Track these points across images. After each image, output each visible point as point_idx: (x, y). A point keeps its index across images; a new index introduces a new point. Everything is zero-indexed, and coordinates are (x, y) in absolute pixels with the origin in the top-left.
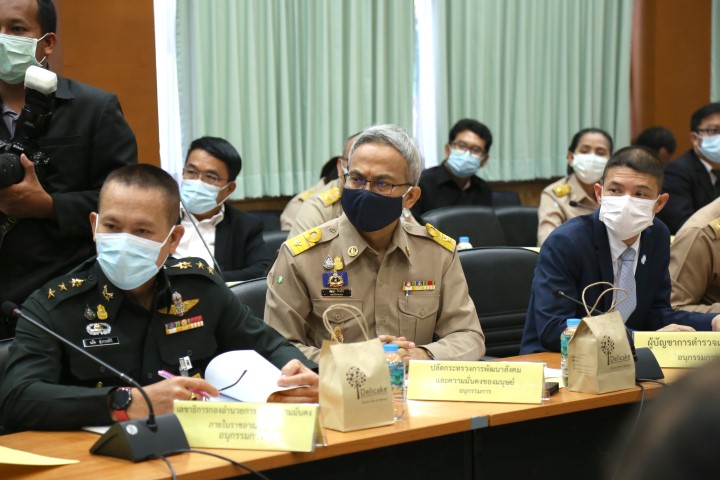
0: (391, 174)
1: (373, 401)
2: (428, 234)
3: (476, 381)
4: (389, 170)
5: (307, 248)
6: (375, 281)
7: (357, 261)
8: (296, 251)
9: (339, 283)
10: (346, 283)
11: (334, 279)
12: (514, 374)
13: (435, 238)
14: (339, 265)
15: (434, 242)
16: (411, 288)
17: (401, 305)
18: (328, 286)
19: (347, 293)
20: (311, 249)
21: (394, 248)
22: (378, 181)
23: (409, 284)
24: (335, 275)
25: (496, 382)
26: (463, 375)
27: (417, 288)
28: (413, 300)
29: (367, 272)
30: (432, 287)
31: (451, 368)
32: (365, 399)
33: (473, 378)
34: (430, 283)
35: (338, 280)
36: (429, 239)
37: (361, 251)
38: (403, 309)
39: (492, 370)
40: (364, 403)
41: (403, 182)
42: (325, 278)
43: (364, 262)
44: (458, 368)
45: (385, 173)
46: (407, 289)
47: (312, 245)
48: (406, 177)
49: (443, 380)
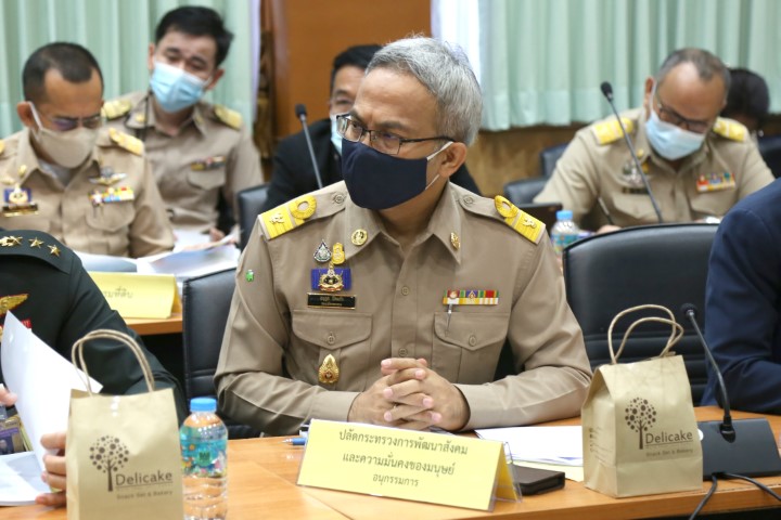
0: (404, 122)
1: (142, 495)
2: (498, 213)
3: (400, 463)
4: (401, 115)
5: (292, 227)
6: (394, 287)
7: (366, 252)
8: (272, 232)
9: (335, 286)
10: (347, 285)
11: (328, 279)
12: (457, 455)
13: (506, 221)
14: (339, 257)
15: (506, 225)
16: (457, 301)
17: (437, 327)
18: (319, 289)
19: (349, 303)
20: (297, 229)
21: (428, 236)
22: (384, 131)
23: (453, 295)
24: (331, 273)
25: (427, 468)
26: (382, 451)
27: (467, 301)
28: (460, 321)
29: (383, 272)
30: (494, 301)
31: (368, 439)
32: (124, 492)
33: (396, 458)
34: (490, 294)
35: (335, 281)
36: (498, 221)
37: (371, 238)
38: (442, 335)
39: (426, 446)
40: (119, 497)
41: (432, 134)
42: (315, 276)
43: (378, 255)
44: (377, 439)
45: (393, 119)
46: (450, 302)
47: (302, 222)
48: (437, 126)
49: (353, 458)
